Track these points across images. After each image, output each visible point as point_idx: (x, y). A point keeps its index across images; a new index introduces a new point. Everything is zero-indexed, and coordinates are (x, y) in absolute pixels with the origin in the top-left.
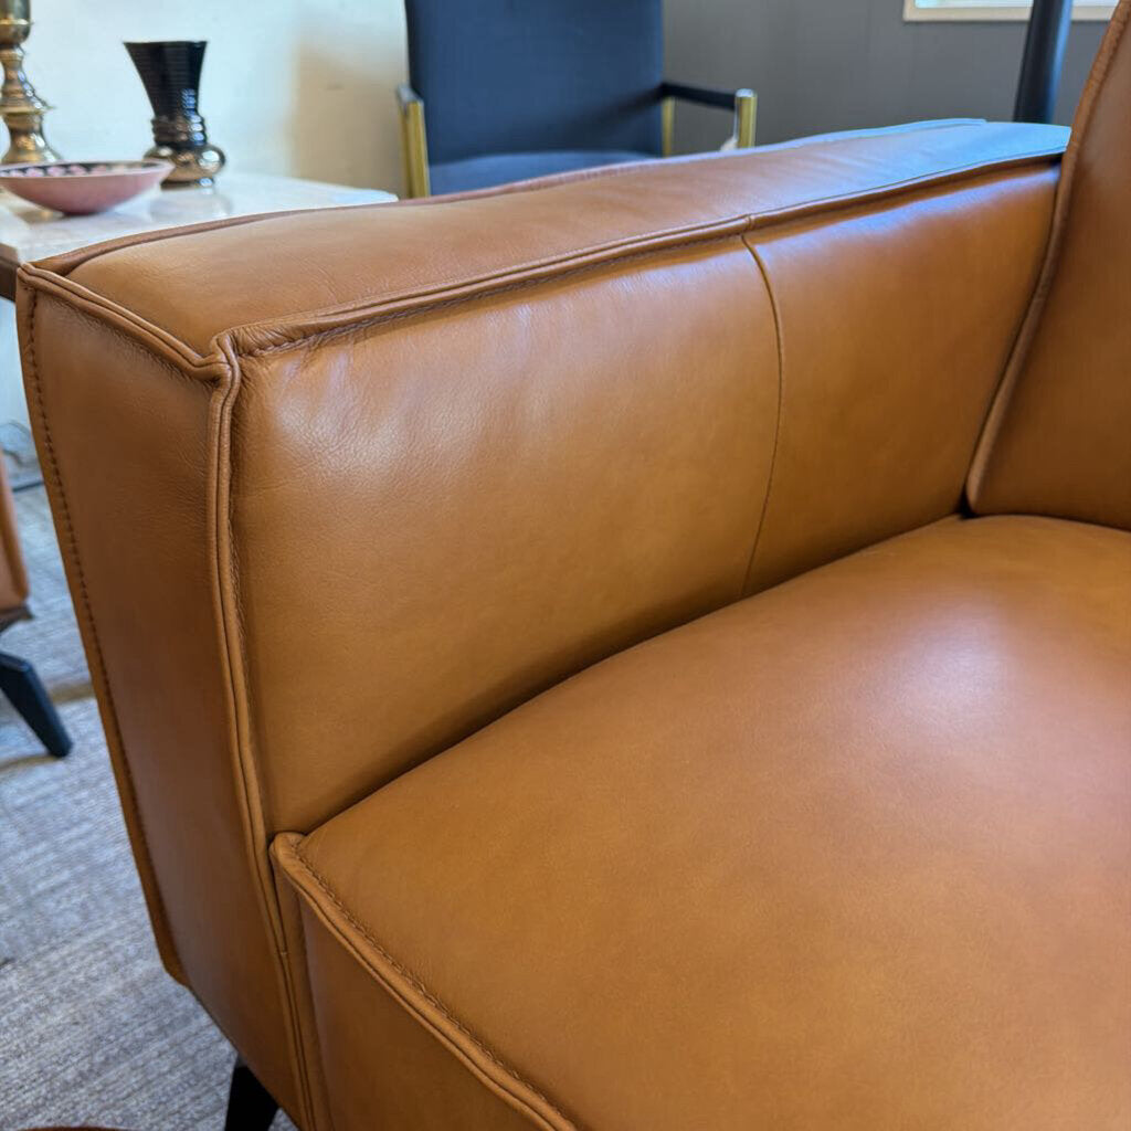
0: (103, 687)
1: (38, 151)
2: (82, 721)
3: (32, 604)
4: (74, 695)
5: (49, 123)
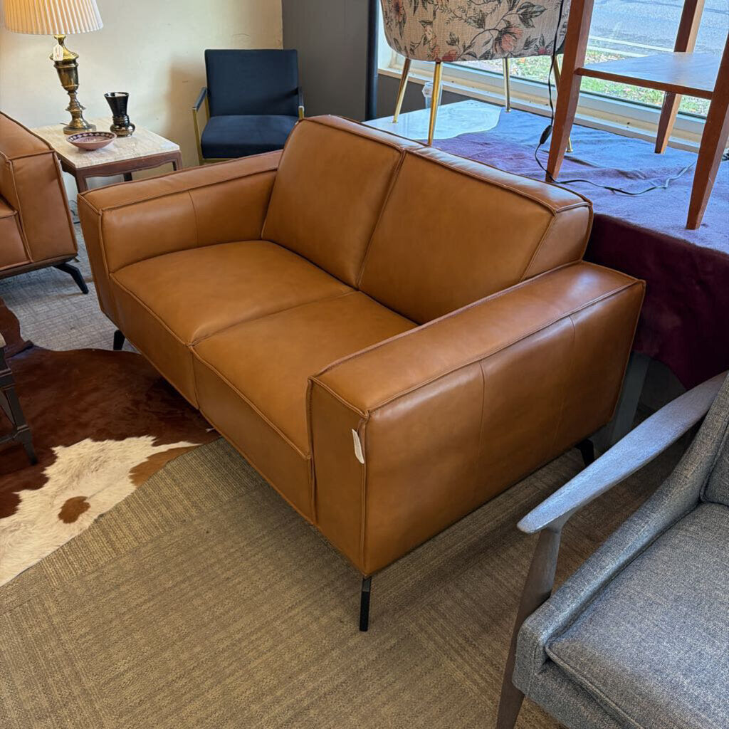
0: (95, 280)
1: (81, 122)
2: (91, 286)
3: (78, 253)
4: (90, 281)
5: (84, 113)
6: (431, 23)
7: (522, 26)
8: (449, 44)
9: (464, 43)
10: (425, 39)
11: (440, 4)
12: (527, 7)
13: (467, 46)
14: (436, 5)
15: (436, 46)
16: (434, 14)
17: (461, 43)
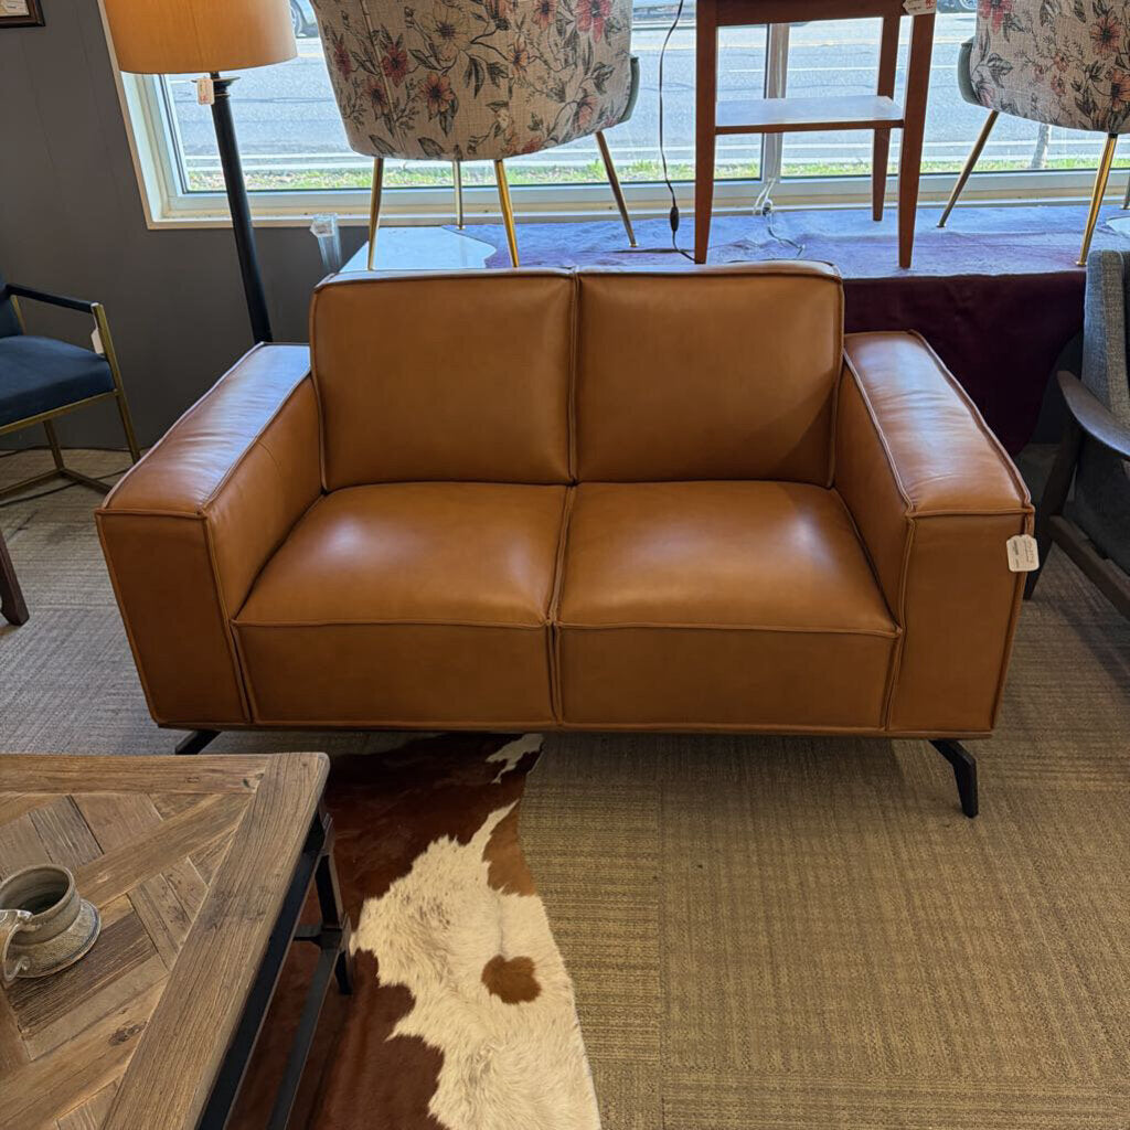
6: (506, 105)
7: (597, 94)
8: (533, 130)
9: (548, 126)
10: (498, 127)
11: (516, 76)
12: (600, 68)
13: (551, 126)
14: (511, 79)
15: (513, 134)
16: (510, 91)
17: (545, 125)
